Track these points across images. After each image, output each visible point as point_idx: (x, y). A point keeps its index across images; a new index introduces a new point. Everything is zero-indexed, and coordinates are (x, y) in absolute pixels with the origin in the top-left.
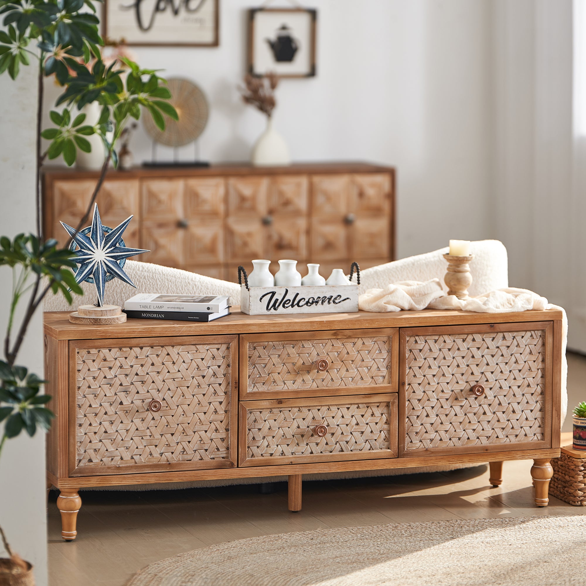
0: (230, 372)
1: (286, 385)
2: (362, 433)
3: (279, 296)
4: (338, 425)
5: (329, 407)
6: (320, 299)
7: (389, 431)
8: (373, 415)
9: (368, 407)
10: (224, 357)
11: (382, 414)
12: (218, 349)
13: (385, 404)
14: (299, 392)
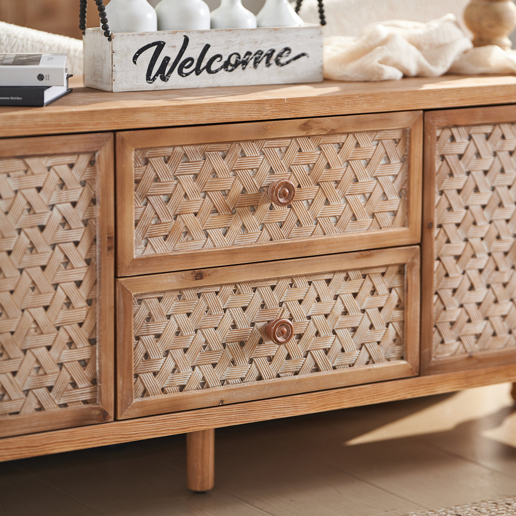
0: (97, 214)
1: (211, 238)
2: (354, 330)
3: (171, 52)
4: (309, 318)
5: (293, 281)
6: (251, 56)
7: (403, 323)
8: (374, 292)
9: (364, 276)
10: (83, 184)
11: (390, 290)
12: (71, 166)
13: (396, 269)
14: (236, 253)
